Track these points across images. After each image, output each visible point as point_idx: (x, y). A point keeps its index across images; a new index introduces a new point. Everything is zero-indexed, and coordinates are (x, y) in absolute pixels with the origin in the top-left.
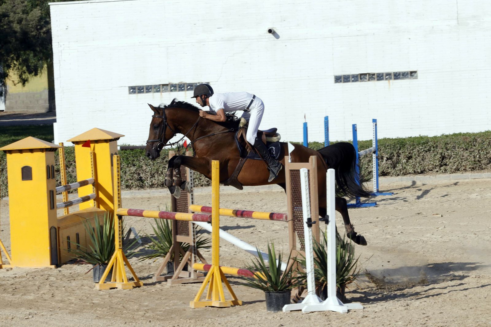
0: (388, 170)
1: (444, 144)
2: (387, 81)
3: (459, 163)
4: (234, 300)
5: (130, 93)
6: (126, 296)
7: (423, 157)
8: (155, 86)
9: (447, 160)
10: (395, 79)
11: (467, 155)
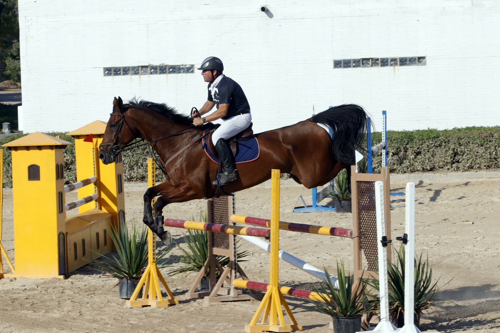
0: (394, 167)
1: (457, 139)
2: (392, 67)
3: (473, 160)
4: (293, 324)
5: (105, 75)
6: (163, 315)
7: (433, 153)
8: (134, 68)
9: (460, 157)
10: (401, 65)
11: (482, 151)
